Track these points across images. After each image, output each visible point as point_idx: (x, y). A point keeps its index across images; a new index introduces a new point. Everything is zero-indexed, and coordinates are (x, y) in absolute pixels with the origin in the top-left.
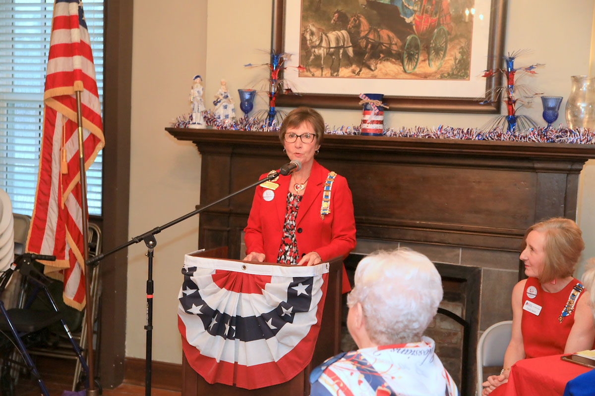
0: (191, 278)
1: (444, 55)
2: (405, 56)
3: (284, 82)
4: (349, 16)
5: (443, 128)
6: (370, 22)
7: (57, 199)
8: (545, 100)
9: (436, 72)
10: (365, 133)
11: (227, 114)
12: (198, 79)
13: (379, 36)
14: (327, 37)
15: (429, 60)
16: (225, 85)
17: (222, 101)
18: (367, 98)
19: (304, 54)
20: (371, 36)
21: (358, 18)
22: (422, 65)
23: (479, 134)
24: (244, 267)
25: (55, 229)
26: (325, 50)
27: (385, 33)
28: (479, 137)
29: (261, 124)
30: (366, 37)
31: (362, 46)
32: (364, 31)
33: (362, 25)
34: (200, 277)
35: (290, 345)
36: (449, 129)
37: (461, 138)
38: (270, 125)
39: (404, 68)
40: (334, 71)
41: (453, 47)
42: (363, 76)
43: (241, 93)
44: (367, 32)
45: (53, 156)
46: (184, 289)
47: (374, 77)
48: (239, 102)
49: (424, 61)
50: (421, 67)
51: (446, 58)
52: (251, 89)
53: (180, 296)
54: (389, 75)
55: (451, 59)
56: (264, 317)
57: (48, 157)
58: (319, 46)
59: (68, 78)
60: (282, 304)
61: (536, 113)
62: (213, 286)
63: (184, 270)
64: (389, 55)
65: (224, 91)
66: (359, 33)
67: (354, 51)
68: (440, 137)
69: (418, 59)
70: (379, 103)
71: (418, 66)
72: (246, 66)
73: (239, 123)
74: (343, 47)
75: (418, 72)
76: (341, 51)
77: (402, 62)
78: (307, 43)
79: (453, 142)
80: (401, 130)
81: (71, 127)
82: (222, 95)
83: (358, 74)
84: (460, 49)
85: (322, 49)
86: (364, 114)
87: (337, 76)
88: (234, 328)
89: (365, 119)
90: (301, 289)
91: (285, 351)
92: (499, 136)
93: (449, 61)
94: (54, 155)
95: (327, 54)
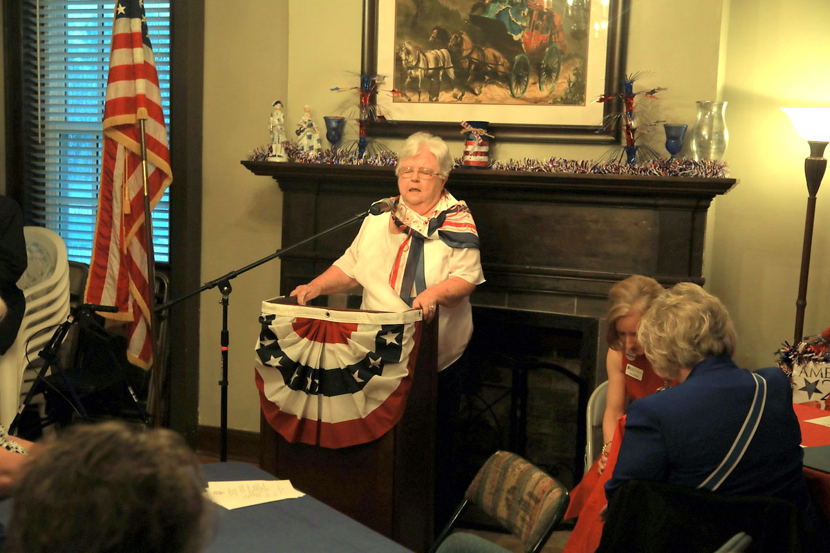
0: (269, 326)
1: (557, 78)
2: (513, 78)
3: (377, 108)
4: (450, 33)
5: (556, 161)
6: (473, 39)
7: (118, 242)
8: (668, 128)
9: (547, 97)
10: (468, 166)
11: (311, 145)
12: (279, 104)
13: (484, 55)
14: (425, 56)
15: (540, 82)
16: (309, 111)
17: (306, 130)
18: (470, 126)
19: (399, 75)
20: (475, 56)
21: (460, 34)
22: (532, 88)
23: (594, 168)
24: (328, 314)
25: (117, 277)
26: (423, 71)
27: (490, 53)
28: (594, 170)
29: (350, 156)
30: (469, 57)
31: (464, 66)
32: (467, 50)
33: (464, 43)
34: (280, 325)
35: (379, 399)
36: (561, 161)
37: (575, 172)
38: (360, 157)
39: (512, 92)
40: (434, 97)
41: (567, 68)
42: (466, 101)
43: (327, 120)
44: (470, 51)
45: (114, 194)
46: (262, 339)
47: (479, 102)
48: (325, 131)
49: (534, 83)
50: (531, 91)
51: (559, 81)
52: (338, 116)
53: (257, 347)
54: (495, 100)
55: (565, 82)
56: (349, 370)
57: (108, 195)
58: (416, 67)
59: (131, 104)
60: (369, 355)
61: (659, 143)
62: (294, 336)
63: (261, 318)
64: (496, 77)
65: (308, 119)
66: (461, 52)
67: (455, 73)
68: (553, 170)
69: (527, 82)
70: (484, 132)
71: (528, 89)
72: (332, 90)
73: (325, 154)
74: (443, 68)
75: (527, 97)
76: (441, 73)
77: (510, 86)
78: (402, 63)
79: (566, 176)
80: (509, 162)
81: (134, 161)
82: (305, 123)
83: (461, 99)
84: (574, 70)
85: (420, 70)
86: (467, 145)
87: (437, 101)
88: (317, 381)
89: (467, 150)
90: (390, 339)
91: (373, 407)
92: (617, 169)
93: (561, 85)
94: (115, 192)
95: (425, 76)
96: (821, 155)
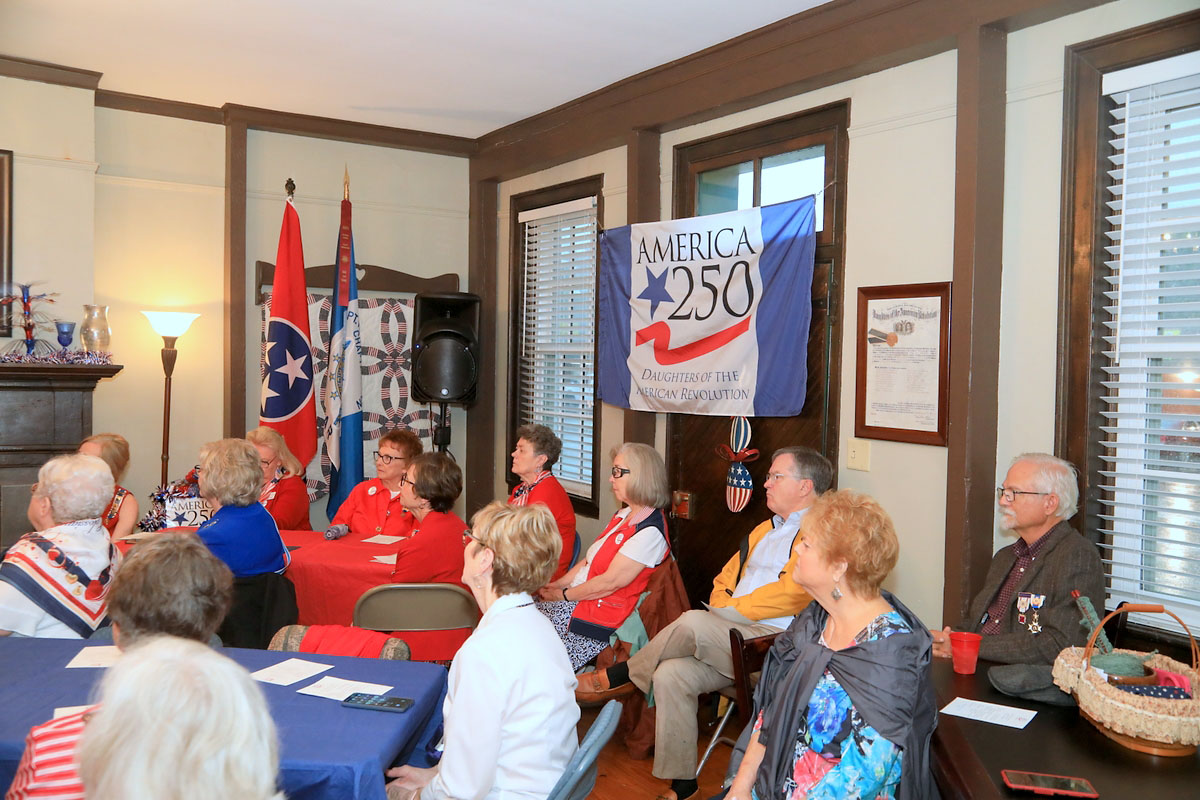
8: (59, 325)
61: (52, 337)
92: (20, 358)
96: (173, 346)
